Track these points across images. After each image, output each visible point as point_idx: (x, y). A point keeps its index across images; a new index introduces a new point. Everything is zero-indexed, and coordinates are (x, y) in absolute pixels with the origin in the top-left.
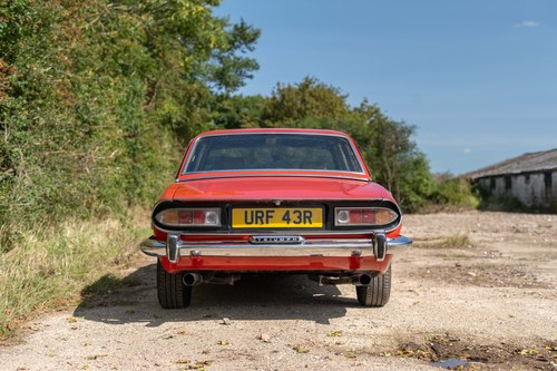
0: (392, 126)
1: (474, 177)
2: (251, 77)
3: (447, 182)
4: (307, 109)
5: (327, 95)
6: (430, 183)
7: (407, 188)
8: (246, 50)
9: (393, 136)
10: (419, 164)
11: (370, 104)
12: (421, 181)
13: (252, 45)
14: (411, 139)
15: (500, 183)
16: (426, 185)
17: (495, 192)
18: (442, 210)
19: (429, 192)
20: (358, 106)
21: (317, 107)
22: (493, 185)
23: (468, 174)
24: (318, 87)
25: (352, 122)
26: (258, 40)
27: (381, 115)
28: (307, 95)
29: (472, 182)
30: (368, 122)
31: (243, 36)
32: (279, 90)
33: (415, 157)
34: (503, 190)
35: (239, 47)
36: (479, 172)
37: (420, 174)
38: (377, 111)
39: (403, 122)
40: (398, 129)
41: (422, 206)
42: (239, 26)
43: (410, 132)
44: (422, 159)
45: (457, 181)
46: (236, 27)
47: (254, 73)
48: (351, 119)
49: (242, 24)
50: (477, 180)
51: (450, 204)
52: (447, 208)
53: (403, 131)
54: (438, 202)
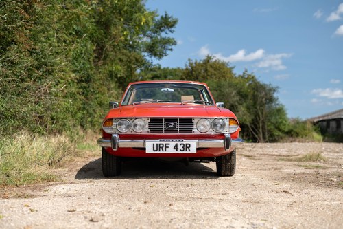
0: (263, 87)
1: (315, 120)
2: (171, 50)
3: (298, 123)
4: (208, 75)
5: (221, 67)
6: (287, 124)
7: (272, 127)
8: (168, 32)
9: (264, 93)
10: (280, 111)
11: (249, 73)
12: (281, 122)
13: (172, 29)
14: (275, 95)
15: (333, 124)
16: (285, 125)
17: (330, 130)
18: (295, 141)
19: (286, 130)
20: (242, 74)
21: (215, 74)
22: (328, 126)
23: (312, 119)
24: (216, 61)
25: (237, 83)
26: (176, 26)
27: (256, 80)
28: (209, 66)
29: (314, 124)
30: (247, 84)
31: (167, 23)
32: (190, 63)
33: (278, 107)
34: (335, 129)
35: (163, 30)
36: (319, 117)
37: (280, 118)
38: (253, 77)
39: (270, 84)
40: (268, 88)
41: (281, 138)
42: (164, 16)
43: (275, 91)
44: (282, 109)
45: (305, 123)
46: (162, 17)
47: (173, 47)
48: (237, 81)
49: (166, 15)
50: (317, 122)
51: (300, 137)
52: (298, 140)
53: (270, 90)
54: (292, 136)
